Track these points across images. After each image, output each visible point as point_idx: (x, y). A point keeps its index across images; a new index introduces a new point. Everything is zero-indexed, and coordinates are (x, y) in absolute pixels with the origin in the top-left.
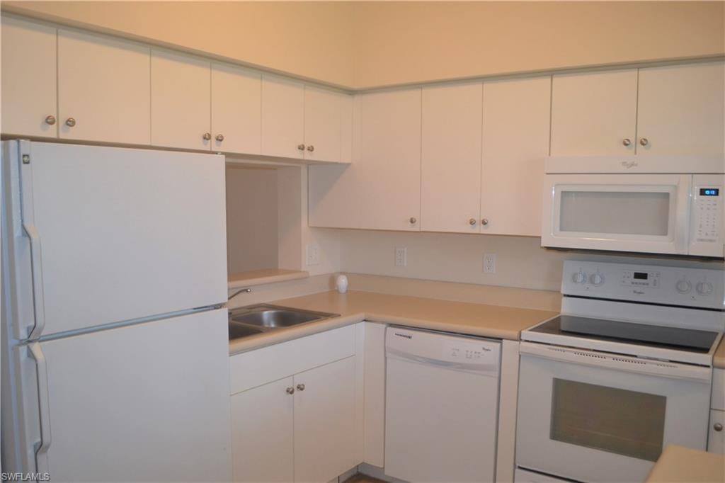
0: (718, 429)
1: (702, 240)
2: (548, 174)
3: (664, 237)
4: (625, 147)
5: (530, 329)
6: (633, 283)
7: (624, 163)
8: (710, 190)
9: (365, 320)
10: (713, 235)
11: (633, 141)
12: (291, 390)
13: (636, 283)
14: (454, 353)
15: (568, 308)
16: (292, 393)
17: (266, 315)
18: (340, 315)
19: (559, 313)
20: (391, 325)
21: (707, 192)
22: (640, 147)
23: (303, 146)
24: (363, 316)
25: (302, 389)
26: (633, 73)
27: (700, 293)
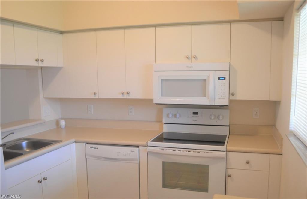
0: (230, 176)
1: (220, 99)
2: (155, 71)
3: (205, 98)
4: (187, 59)
5: (151, 140)
6: (192, 117)
7: (187, 67)
8: (222, 77)
9: (75, 142)
10: (224, 96)
11: (190, 57)
12: (40, 181)
13: (194, 117)
14: (118, 154)
15: (166, 129)
16: (41, 182)
17: (24, 144)
18: (62, 141)
19: (163, 131)
20: (87, 143)
21: (221, 78)
22: (193, 59)
23: (38, 59)
24: (74, 140)
25: (46, 179)
26: (190, 27)
27: (219, 119)
